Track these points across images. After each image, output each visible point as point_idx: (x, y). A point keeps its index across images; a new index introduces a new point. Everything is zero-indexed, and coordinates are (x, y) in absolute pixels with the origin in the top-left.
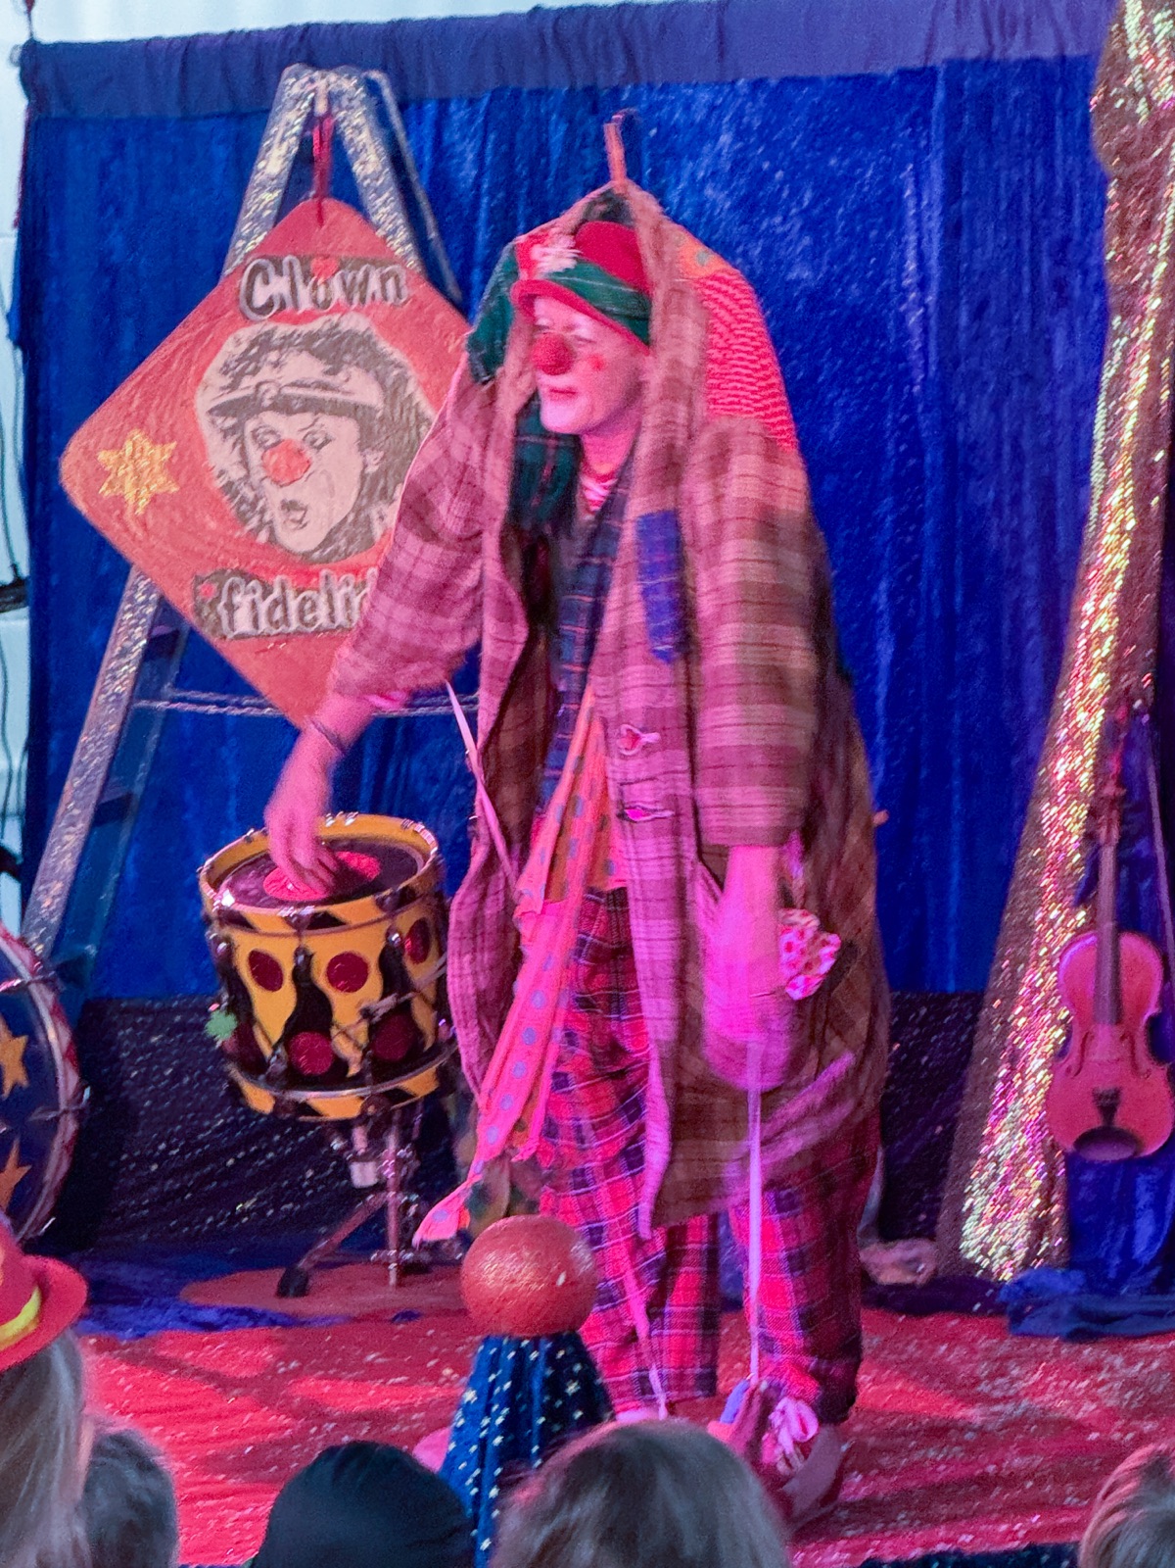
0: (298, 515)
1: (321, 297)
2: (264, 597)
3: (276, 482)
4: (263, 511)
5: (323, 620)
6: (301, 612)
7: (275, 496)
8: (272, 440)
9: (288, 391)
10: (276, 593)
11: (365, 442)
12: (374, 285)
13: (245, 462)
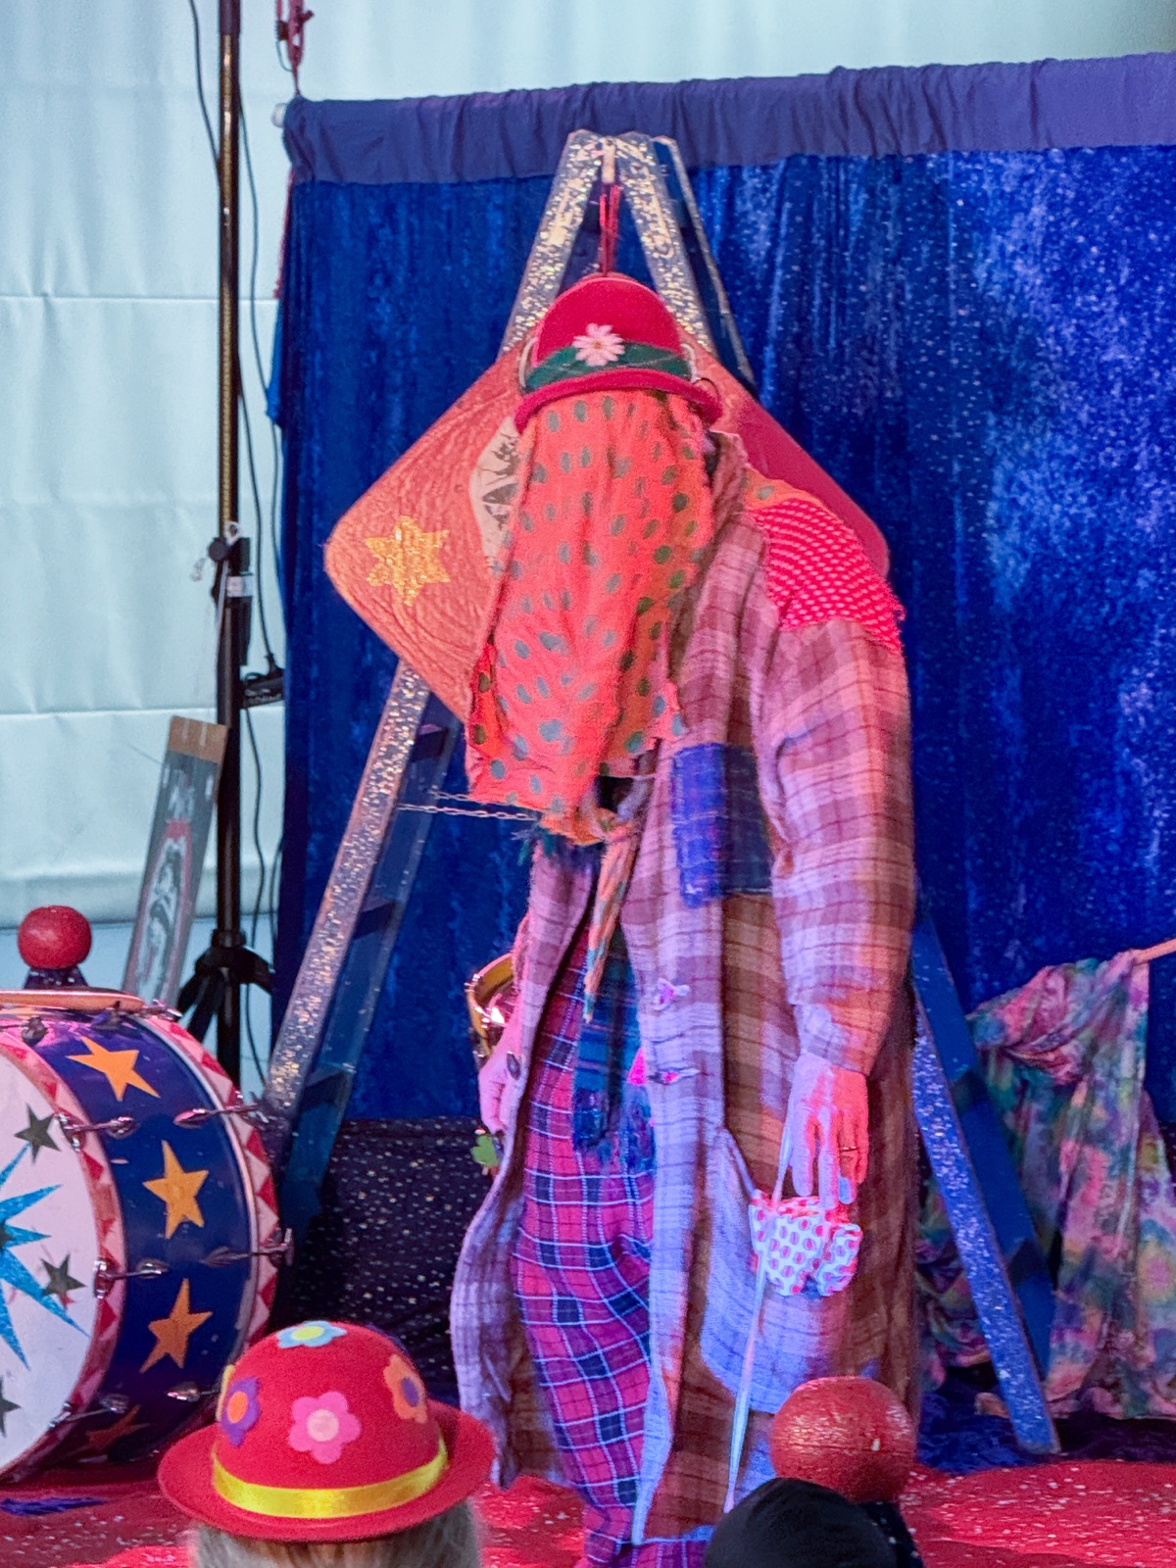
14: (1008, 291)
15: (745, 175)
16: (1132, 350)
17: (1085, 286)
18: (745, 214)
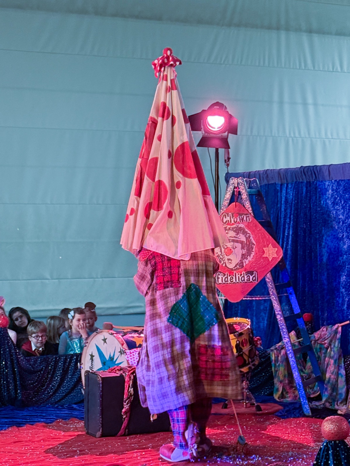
0: (230, 261)
1: (235, 221)
2: (224, 276)
3: (226, 255)
4: (224, 260)
5: (234, 281)
6: (231, 279)
7: (226, 258)
8: (226, 247)
9: (229, 238)
10: (226, 276)
11: (243, 248)
12: (245, 219)
13: (221, 251)
14: (326, 205)
15: (289, 185)
16: (343, 216)
17: (337, 204)
18: (289, 192)
